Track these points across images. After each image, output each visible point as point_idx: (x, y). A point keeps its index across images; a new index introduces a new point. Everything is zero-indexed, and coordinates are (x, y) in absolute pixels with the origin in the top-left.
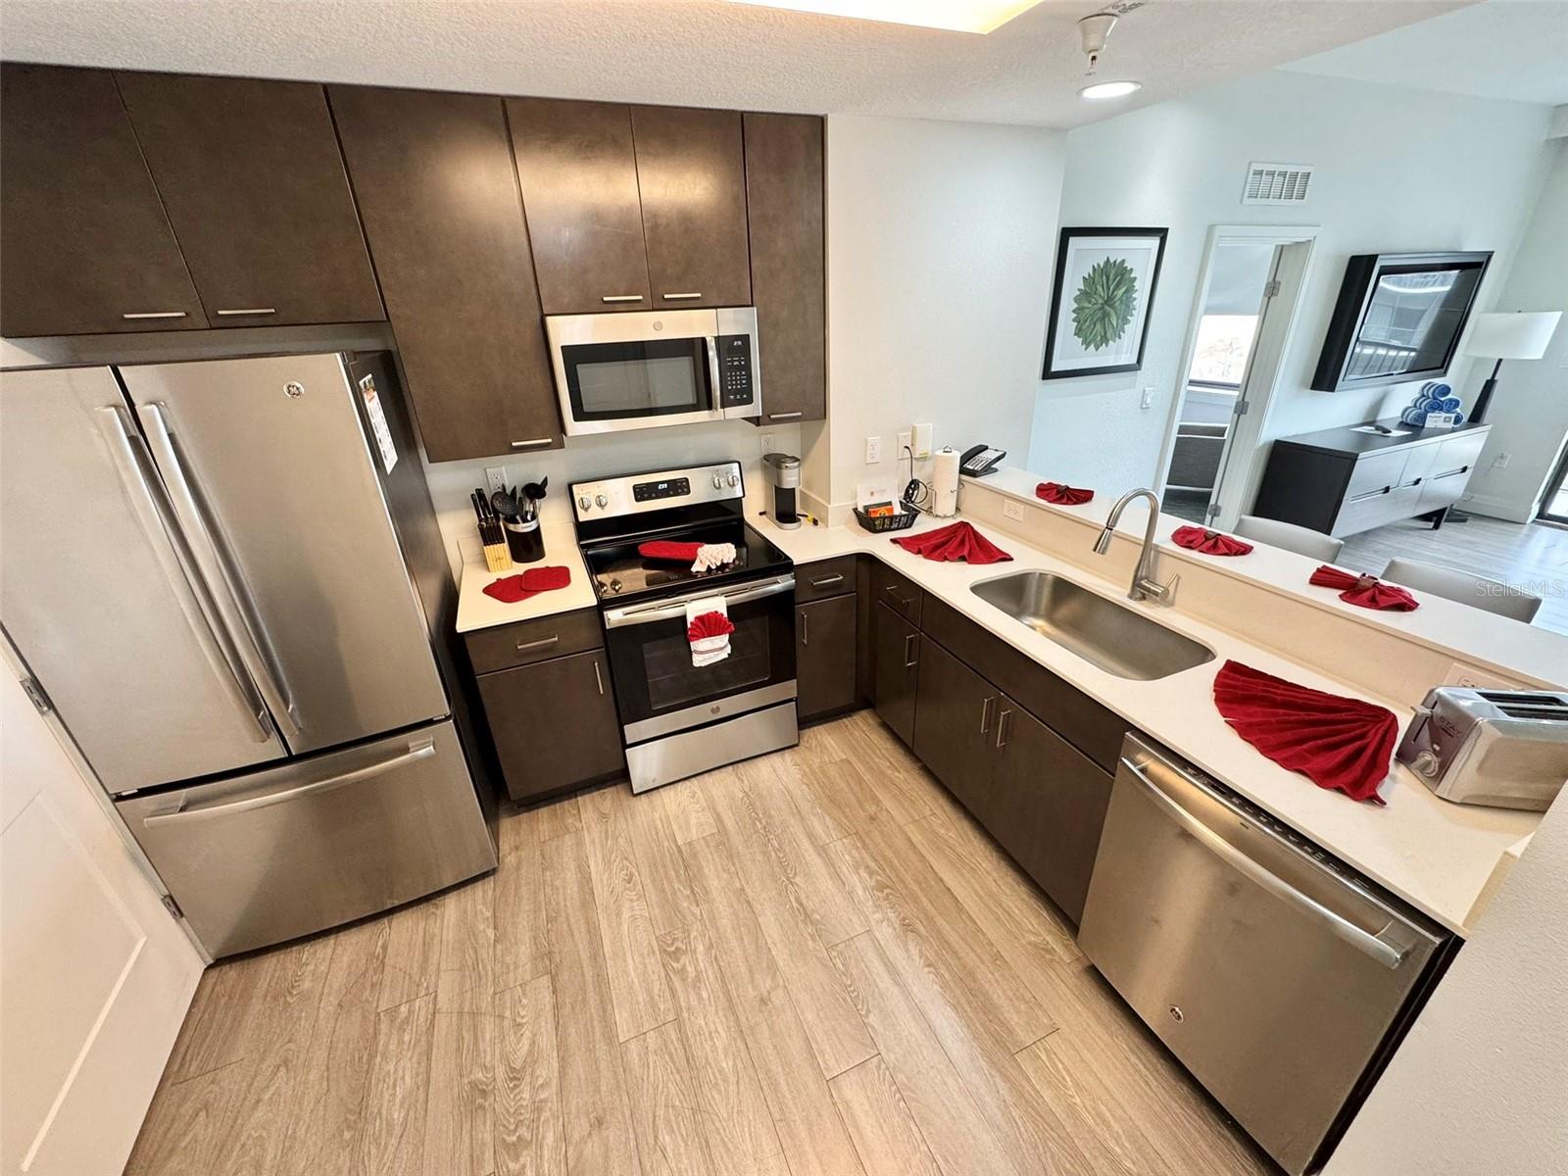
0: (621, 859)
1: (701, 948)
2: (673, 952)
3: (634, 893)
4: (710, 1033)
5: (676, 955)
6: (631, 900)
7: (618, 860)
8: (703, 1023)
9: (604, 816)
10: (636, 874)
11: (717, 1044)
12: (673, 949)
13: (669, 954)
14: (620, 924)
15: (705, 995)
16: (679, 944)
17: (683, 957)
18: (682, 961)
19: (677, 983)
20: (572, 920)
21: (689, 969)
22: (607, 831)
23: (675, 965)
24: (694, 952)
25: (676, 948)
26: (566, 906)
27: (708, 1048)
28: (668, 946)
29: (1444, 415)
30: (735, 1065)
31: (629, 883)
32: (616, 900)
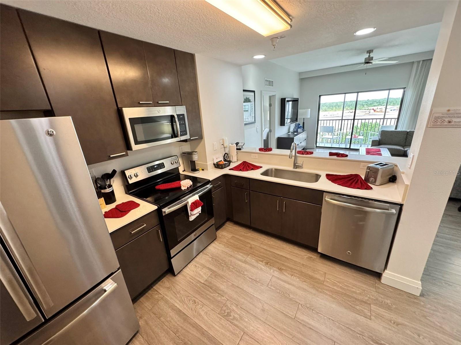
0: (187, 298)
1: (234, 308)
2: (227, 314)
3: (200, 305)
4: (257, 329)
5: (229, 314)
6: (201, 308)
7: (185, 299)
8: (252, 328)
9: (168, 288)
10: (196, 299)
11: (261, 330)
12: (226, 314)
13: (226, 316)
14: (203, 318)
15: (247, 320)
16: (227, 311)
17: (231, 314)
18: (232, 315)
19: (236, 323)
20: (185, 327)
21: (236, 316)
22: (174, 292)
23: (231, 318)
24: (233, 310)
25: (227, 312)
26: (178, 324)
27: (260, 334)
28: (224, 314)
29: (300, 129)
30: (270, 332)
31: (196, 303)
32: (195, 311)
